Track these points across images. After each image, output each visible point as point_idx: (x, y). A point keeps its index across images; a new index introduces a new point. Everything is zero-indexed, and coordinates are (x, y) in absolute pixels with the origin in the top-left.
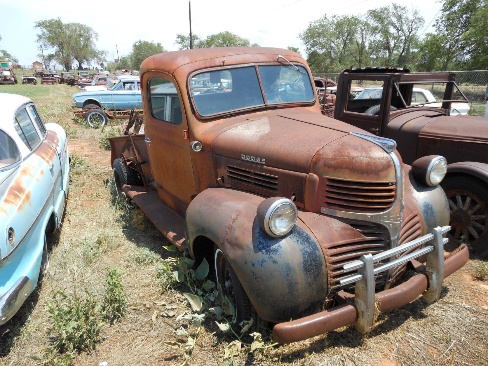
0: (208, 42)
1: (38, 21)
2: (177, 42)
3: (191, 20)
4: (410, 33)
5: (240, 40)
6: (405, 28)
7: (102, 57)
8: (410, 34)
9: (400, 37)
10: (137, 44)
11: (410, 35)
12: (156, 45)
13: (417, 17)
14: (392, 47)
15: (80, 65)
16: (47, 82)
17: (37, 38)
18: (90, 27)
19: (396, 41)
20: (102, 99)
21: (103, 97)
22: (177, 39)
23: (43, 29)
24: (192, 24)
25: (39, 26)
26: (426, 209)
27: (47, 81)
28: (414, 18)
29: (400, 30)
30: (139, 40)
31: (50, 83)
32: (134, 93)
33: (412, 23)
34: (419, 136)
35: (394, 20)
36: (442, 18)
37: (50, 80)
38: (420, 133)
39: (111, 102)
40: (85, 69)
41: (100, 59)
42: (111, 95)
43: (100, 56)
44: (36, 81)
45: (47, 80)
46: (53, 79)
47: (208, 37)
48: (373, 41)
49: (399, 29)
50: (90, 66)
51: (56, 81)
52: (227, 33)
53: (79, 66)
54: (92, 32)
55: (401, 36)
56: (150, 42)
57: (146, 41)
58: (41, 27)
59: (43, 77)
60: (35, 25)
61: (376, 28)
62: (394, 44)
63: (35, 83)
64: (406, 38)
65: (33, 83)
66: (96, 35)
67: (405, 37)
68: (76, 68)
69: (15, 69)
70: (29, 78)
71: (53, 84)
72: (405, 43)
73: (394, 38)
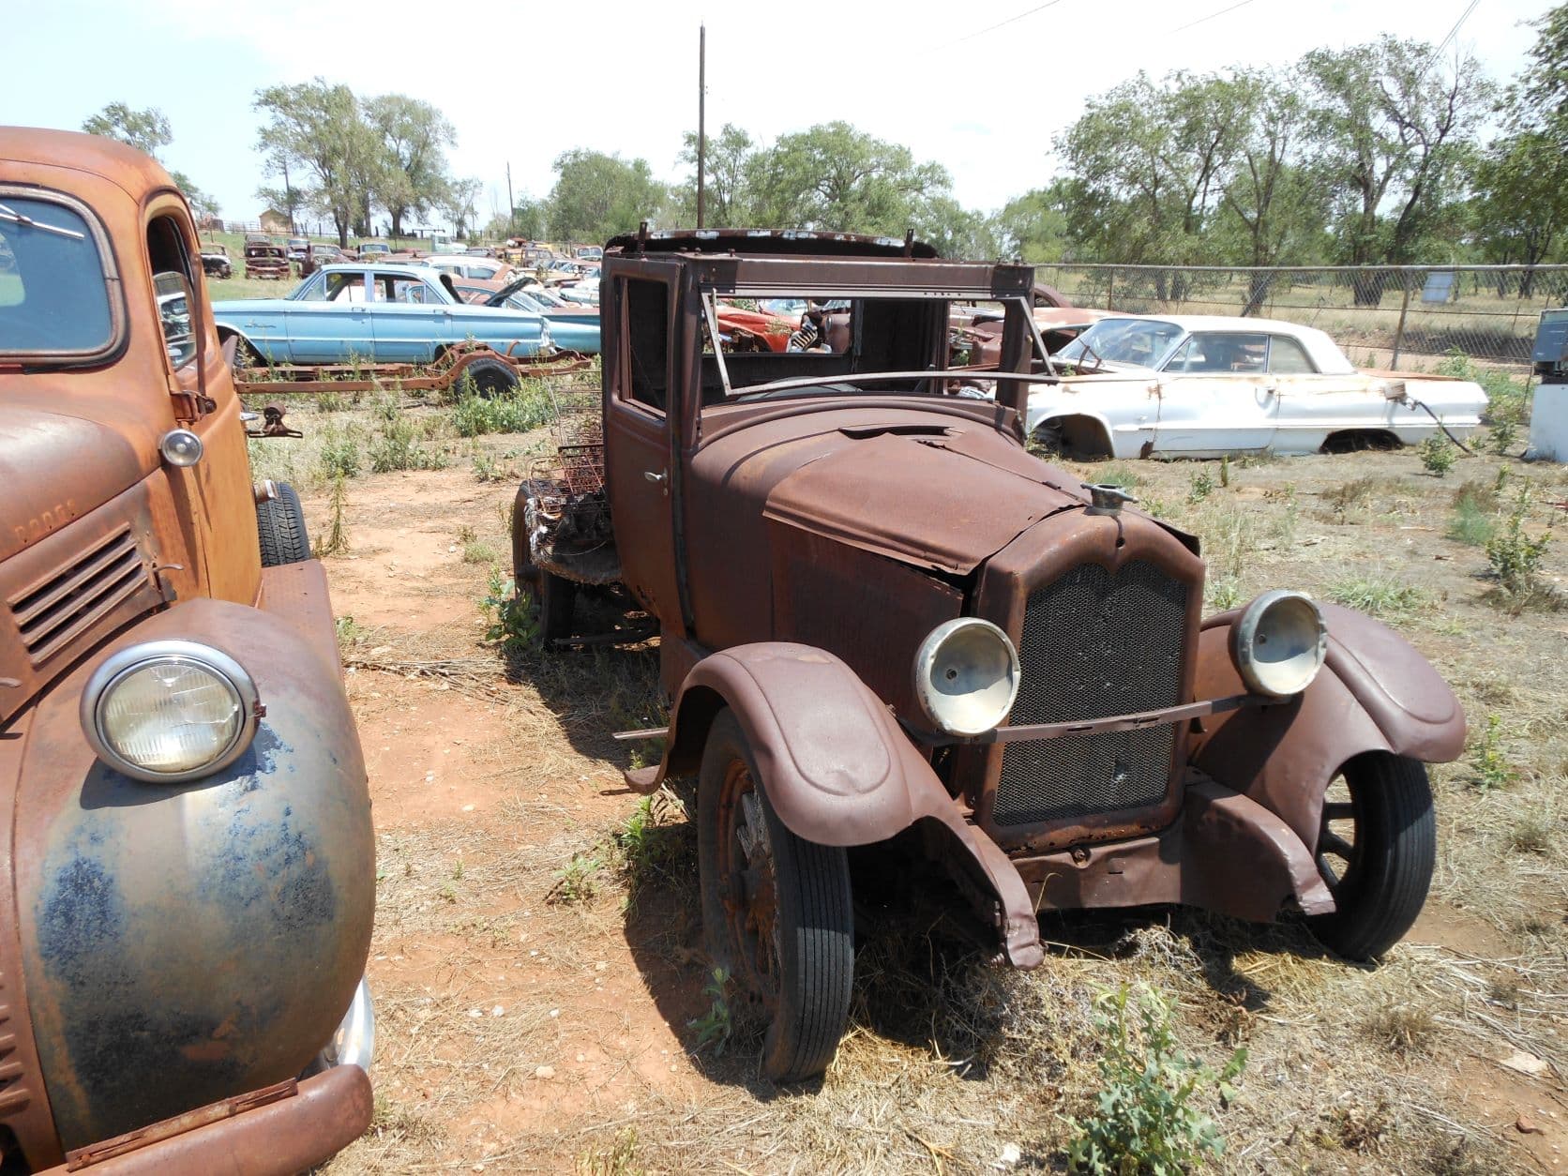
0: (778, 158)
1: (266, 87)
2: (686, 158)
3: (706, 83)
4: (1444, 132)
5: (881, 150)
6: (1429, 119)
7: (463, 202)
8: (1441, 137)
9: (1406, 146)
10: (567, 161)
11: (1446, 140)
12: (630, 166)
13: (1473, 81)
14: (1378, 181)
15: (396, 223)
16: (260, 272)
17: (258, 139)
18: (434, 108)
19: (1392, 160)
20: (256, 326)
21: (260, 320)
22: (686, 148)
23: (277, 113)
24: (706, 96)
25: (266, 102)
26: (69, 893)
27: (259, 268)
28: (1462, 83)
29: (1409, 125)
30: (573, 149)
31: (268, 276)
32: (359, 311)
33: (1453, 98)
34: (765, 514)
35: (1392, 87)
36: (1527, 80)
37: (269, 266)
38: (768, 503)
39: (285, 338)
40: (409, 235)
41: (456, 207)
42: (285, 313)
43: (457, 196)
44: (228, 267)
45: (263, 266)
46: (278, 264)
47: (782, 141)
48: (1309, 159)
49: (1407, 120)
50: (427, 227)
51: (286, 270)
52: (841, 130)
53: (391, 227)
54: (438, 123)
55: (1412, 145)
56: (608, 155)
57: (594, 149)
58: (273, 107)
59: (251, 256)
60: (256, 99)
61: (1326, 117)
62: (1385, 169)
63: (226, 275)
64: (1426, 149)
65: (218, 274)
66: (450, 132)
67: (1427, 145)
68: (383, 232)
69: (205, 231)
70: (209, 257)
71: (277, 279)
72: (1423, 169)
73: (1388, 150)
